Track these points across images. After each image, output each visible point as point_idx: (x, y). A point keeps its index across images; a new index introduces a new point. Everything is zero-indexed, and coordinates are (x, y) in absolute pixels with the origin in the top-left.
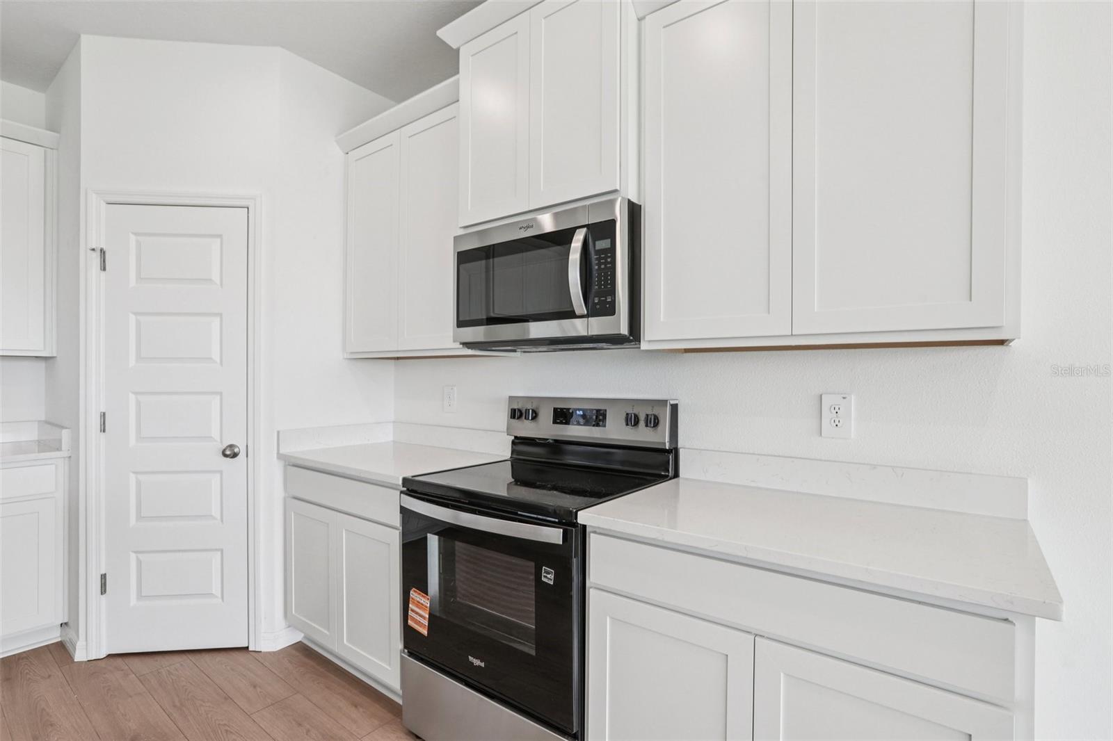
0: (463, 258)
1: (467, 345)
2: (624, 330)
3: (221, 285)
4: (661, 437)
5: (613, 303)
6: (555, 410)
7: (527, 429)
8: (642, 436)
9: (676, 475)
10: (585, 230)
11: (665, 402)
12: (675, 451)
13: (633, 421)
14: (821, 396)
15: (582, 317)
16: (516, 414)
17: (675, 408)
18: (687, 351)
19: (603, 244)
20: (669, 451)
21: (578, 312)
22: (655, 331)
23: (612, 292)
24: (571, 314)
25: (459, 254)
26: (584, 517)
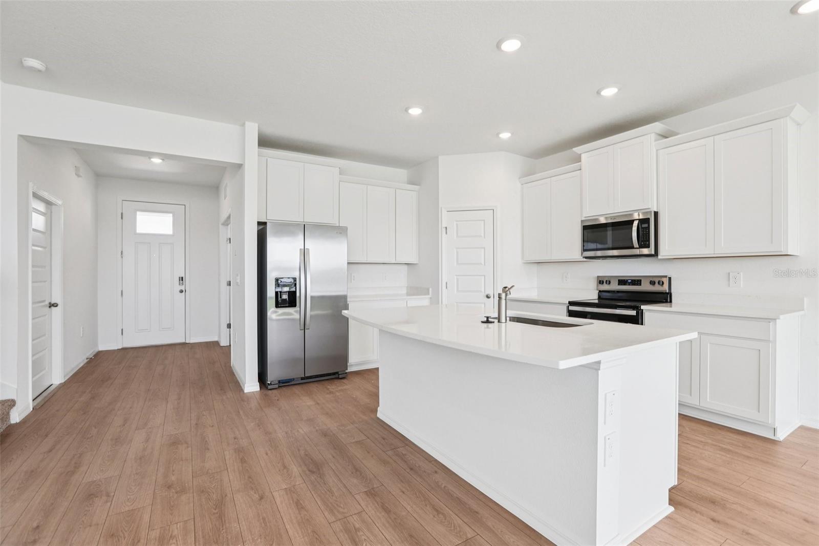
0: (585, 228)
1: (586, 258)
2: (653, 253)
3: (484, 237)
4: (665, 288)
5: (649, 244)
6: (619, 280)
7: (605, 287)
8: (657, 288)
9: (671, 301)
10: (638, 221)
11: (666, 277)
12: (670, 294)
13: (652, 283)
14: (729, 274)
15: (637, 248)
16: (601, 282)
17: (670, 279)
18: (674, 259)
19: (645, 225)
20: (668, 293)
21: (635, 247)
22: (664, 252)
23: (649, 241)
24: (633, 247)
25: (583, 226)
26: (643, 307)
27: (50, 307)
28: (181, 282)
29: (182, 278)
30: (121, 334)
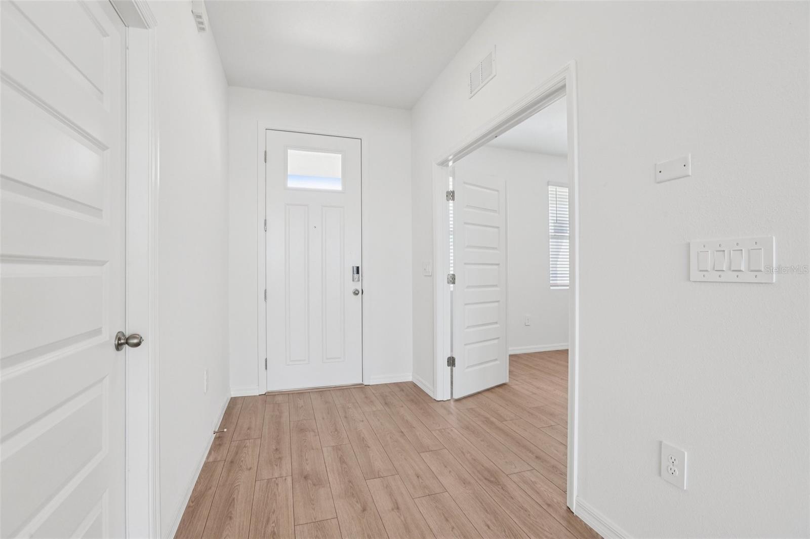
27: (119, 347)
28: (356, 275)
29: (358, 268)
30: (265, 368)
